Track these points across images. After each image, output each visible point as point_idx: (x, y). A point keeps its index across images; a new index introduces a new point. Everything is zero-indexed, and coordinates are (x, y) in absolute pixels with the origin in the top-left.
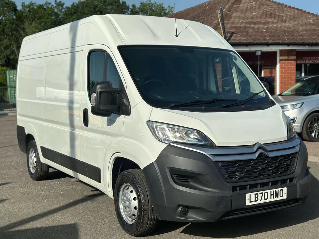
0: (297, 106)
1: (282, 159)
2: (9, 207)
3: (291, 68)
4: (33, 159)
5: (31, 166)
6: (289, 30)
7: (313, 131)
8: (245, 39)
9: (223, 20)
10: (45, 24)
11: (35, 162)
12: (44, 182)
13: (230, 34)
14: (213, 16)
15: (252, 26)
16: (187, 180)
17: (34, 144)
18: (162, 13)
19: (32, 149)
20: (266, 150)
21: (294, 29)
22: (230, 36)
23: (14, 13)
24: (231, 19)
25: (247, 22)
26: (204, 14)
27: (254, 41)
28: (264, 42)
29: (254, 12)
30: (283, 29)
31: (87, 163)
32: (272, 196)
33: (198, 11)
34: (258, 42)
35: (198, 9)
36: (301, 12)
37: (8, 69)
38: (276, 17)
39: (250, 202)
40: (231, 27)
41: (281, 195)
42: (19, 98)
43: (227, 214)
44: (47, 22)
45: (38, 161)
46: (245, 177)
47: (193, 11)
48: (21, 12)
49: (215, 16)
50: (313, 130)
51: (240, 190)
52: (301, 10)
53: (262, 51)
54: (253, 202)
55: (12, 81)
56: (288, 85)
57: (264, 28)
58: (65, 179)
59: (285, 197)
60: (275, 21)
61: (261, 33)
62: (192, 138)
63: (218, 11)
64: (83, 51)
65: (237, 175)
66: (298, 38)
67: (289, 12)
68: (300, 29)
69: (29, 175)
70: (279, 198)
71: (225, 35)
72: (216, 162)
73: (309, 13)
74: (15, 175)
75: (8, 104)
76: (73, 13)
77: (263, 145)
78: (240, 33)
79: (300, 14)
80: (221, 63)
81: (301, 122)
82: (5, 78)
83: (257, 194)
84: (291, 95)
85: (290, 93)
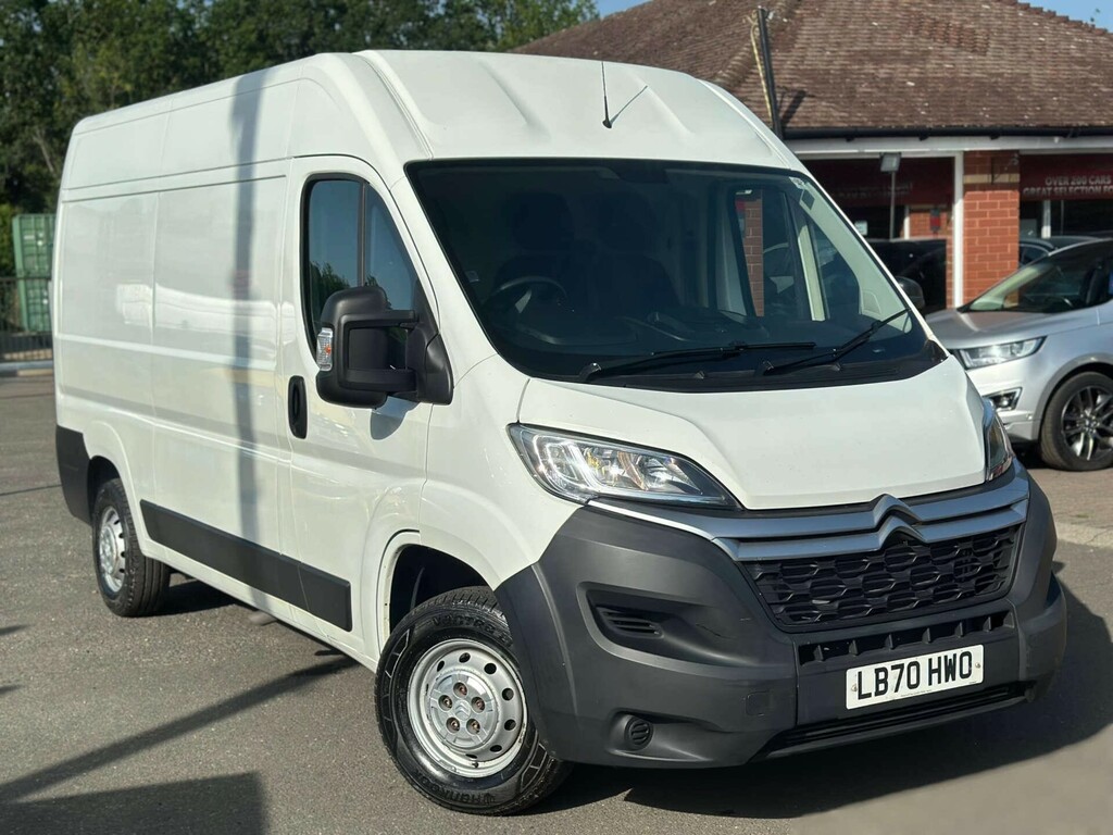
0: (1021, 348)
1: (970, 550)
2: (37, 715)
3: (1003, 214)
4: (114, 543)
5: (107, 567)
6: (996, 82)
7: (1077, 436)
8: (843, 114)
9: (766, 47)
10: (145, 50)
11: (123, 554)
12: (153, 621)
13: (791, 99)
14: (734, 33)
15: (869, 68)
16: (647, 625)
17: (120, 493)
18: (557, 13)
19: (111, 509)
20: (913, 521)
21: (1014, 80)
22: (790, 107)
23: (35, 14)
24: (796, 46)
25: (850, 56)
26: (701, 26)
27: (873, 121)
28: (910, 124)
29: (877, 19)
30: (977, 78)
31: (302, 561)
32: (935, 676)
33: (679, 14)
34: (887, 125)
35: (680, 7)
36: (1037, 16)
37: (17, 209)
38: (953, 36)
39: (861, 696)
40: (796, 71)
41: (965, 672)
42: (64, 333)
43: (781, 739)
44: (151, 43)
45: (132, 552)
46: (841, 612)
47: (665, 15)
48: (57, 8)
49: (739, 35)
50: (1077, 431)
51: (826, 656)
52: (1039, 11)
53: (903, 156)
54: (869, 695)
55: (32, 255)
56: (993, 275)
57: (910, 75)
58: (225, 611)
59: (977, 677)
60: (949, 50)
61: (900, 94)
62: (663, 482)
63: (749, 18)
64: (284, 176)
65: (815, 607)
66: (1026, 110)
67: (996, 17)
68: (1034, 77)
69: (100, 597)
70: (959, 682)
71: (776, 102)
72: (744, 563)
73: (1066, 20)
74: (53, 597)
75: (20, 334)
76: (241, 12)
77: (903, 504)
78: (828, 95)
79: (1036, 24)
80: (760, 201)
81: (1035, 405)
82: (6, 243)
83: (885, 670)
84: (1003, 309)
85: (999, 302)
